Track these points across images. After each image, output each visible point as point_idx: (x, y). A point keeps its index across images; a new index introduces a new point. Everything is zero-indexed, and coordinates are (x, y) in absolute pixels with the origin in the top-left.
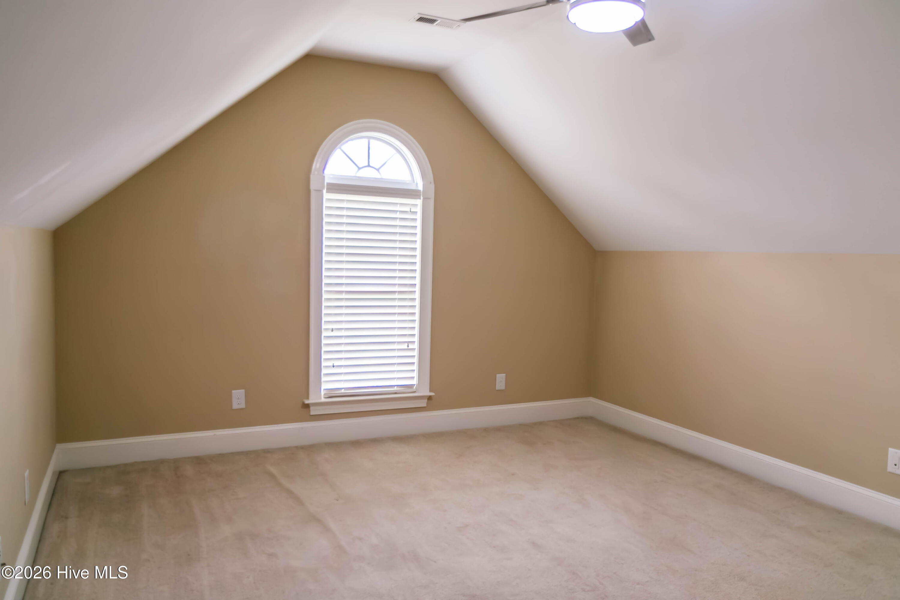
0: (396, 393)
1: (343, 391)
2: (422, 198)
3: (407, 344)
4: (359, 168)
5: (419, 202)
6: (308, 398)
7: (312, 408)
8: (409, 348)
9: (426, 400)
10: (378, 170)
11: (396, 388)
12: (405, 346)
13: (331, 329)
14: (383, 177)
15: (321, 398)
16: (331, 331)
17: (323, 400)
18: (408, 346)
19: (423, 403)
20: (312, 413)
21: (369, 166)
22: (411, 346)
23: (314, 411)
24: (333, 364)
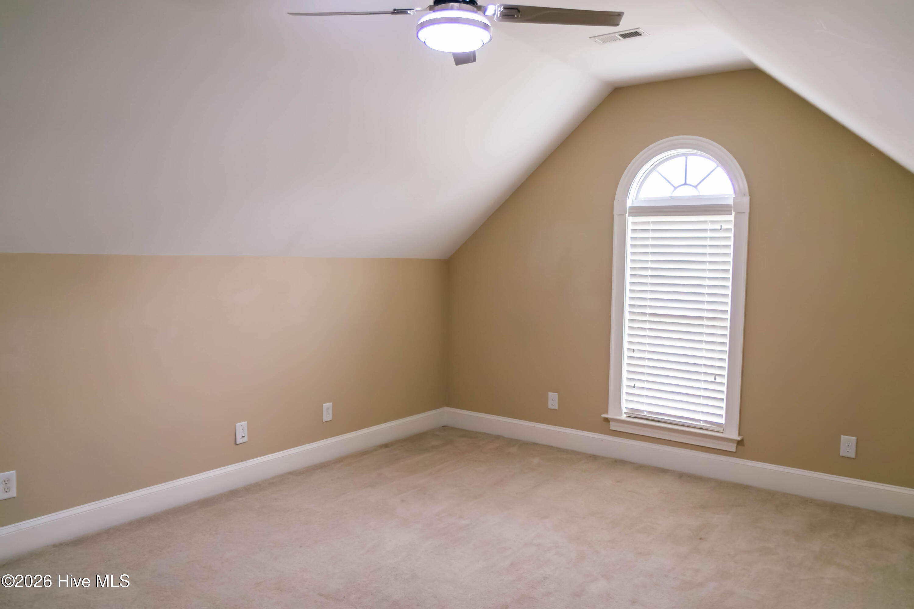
0: (702, 429)
1: (645, 414)
2: (733, 213)
3: (714, 377)
4: (675, 188)
5: (731, 218)
6: (607, 412)
7: (611, 423)
8: (717, 381)
9: (735, 445)
10: (696, 187)
11: (702, 423)
12: (712, 379)
13: (633, 350)
14: (701, 194)
15: (621, 415)
16: (632, 353)
17: (624, 417)
18: (715, 379)
19: (732, 448)
20: (612, 428)
21: (685, 184)
22: (719, 380)
23: (613, 426)
24: (635, 385)
